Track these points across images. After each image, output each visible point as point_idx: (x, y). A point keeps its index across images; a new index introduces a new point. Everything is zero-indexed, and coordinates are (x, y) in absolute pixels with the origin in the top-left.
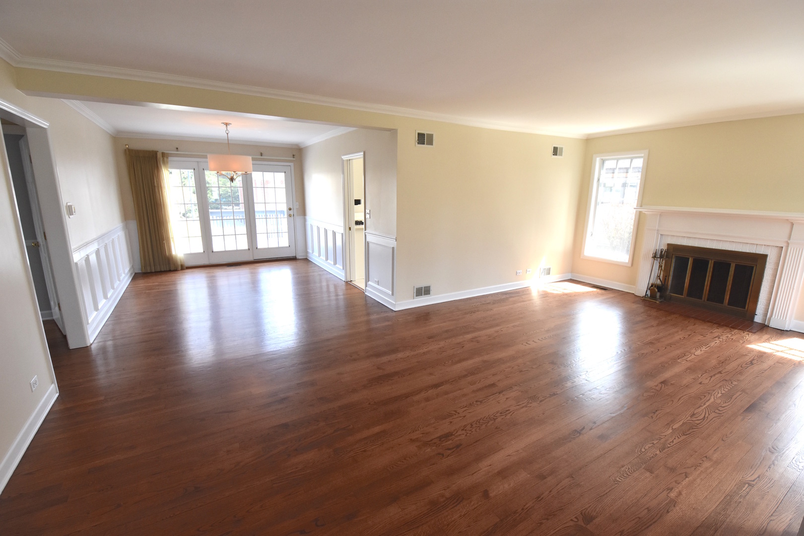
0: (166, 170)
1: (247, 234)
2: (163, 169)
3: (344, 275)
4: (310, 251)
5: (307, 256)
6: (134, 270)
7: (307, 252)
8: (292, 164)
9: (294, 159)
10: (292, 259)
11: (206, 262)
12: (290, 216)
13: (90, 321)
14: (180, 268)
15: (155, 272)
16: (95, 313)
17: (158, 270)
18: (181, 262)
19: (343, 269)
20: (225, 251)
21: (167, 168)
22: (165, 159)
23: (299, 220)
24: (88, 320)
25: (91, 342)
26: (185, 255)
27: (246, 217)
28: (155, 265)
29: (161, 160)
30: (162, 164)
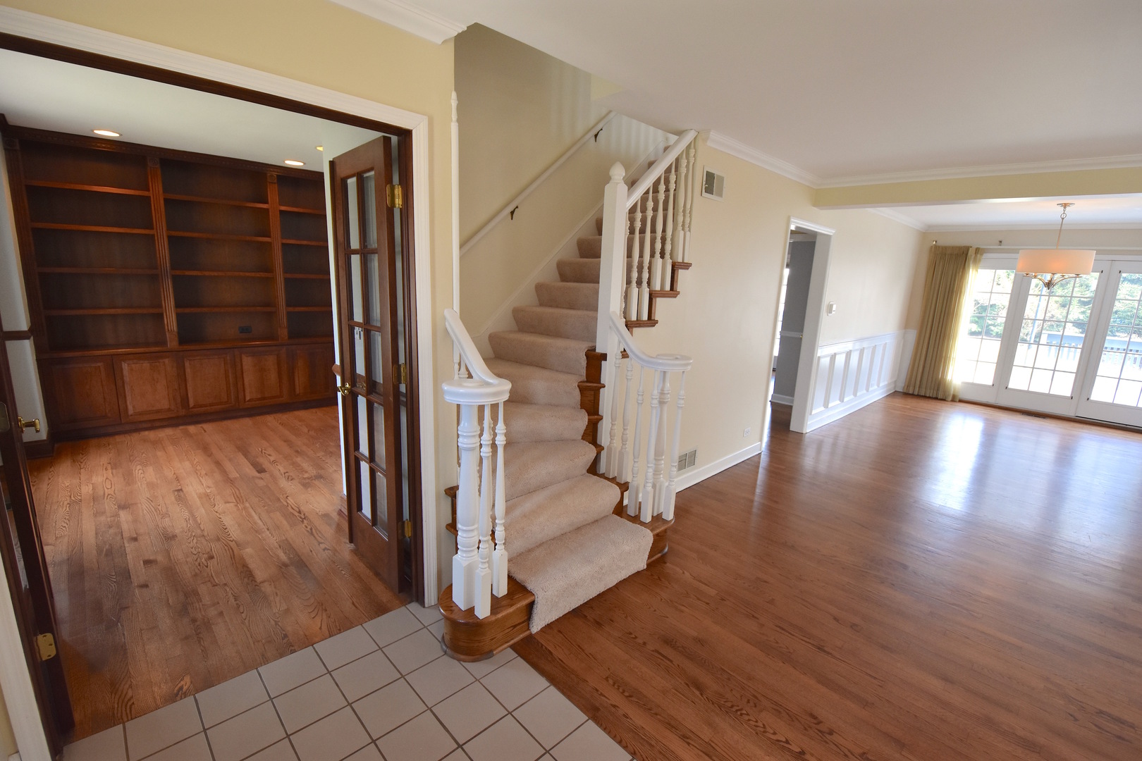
0: (974, 271)
1: (1077, 373)
2: (971, 270)
6: (895, 387)
11: (992, 401)
13: (814, 412)
14: (950, 399)
15: (919, 395)
16: (822, 409)
17: (923, 394)
18: (954, 392)
20: (1028, 392)
21: (977, 268)
22: (979, 255)
24: (811, 412)
25: (808, 431)
26: (962, 383)
27: (1083, 346)
28: (919, 387)
29: (973, 257)
30: (971, 262)
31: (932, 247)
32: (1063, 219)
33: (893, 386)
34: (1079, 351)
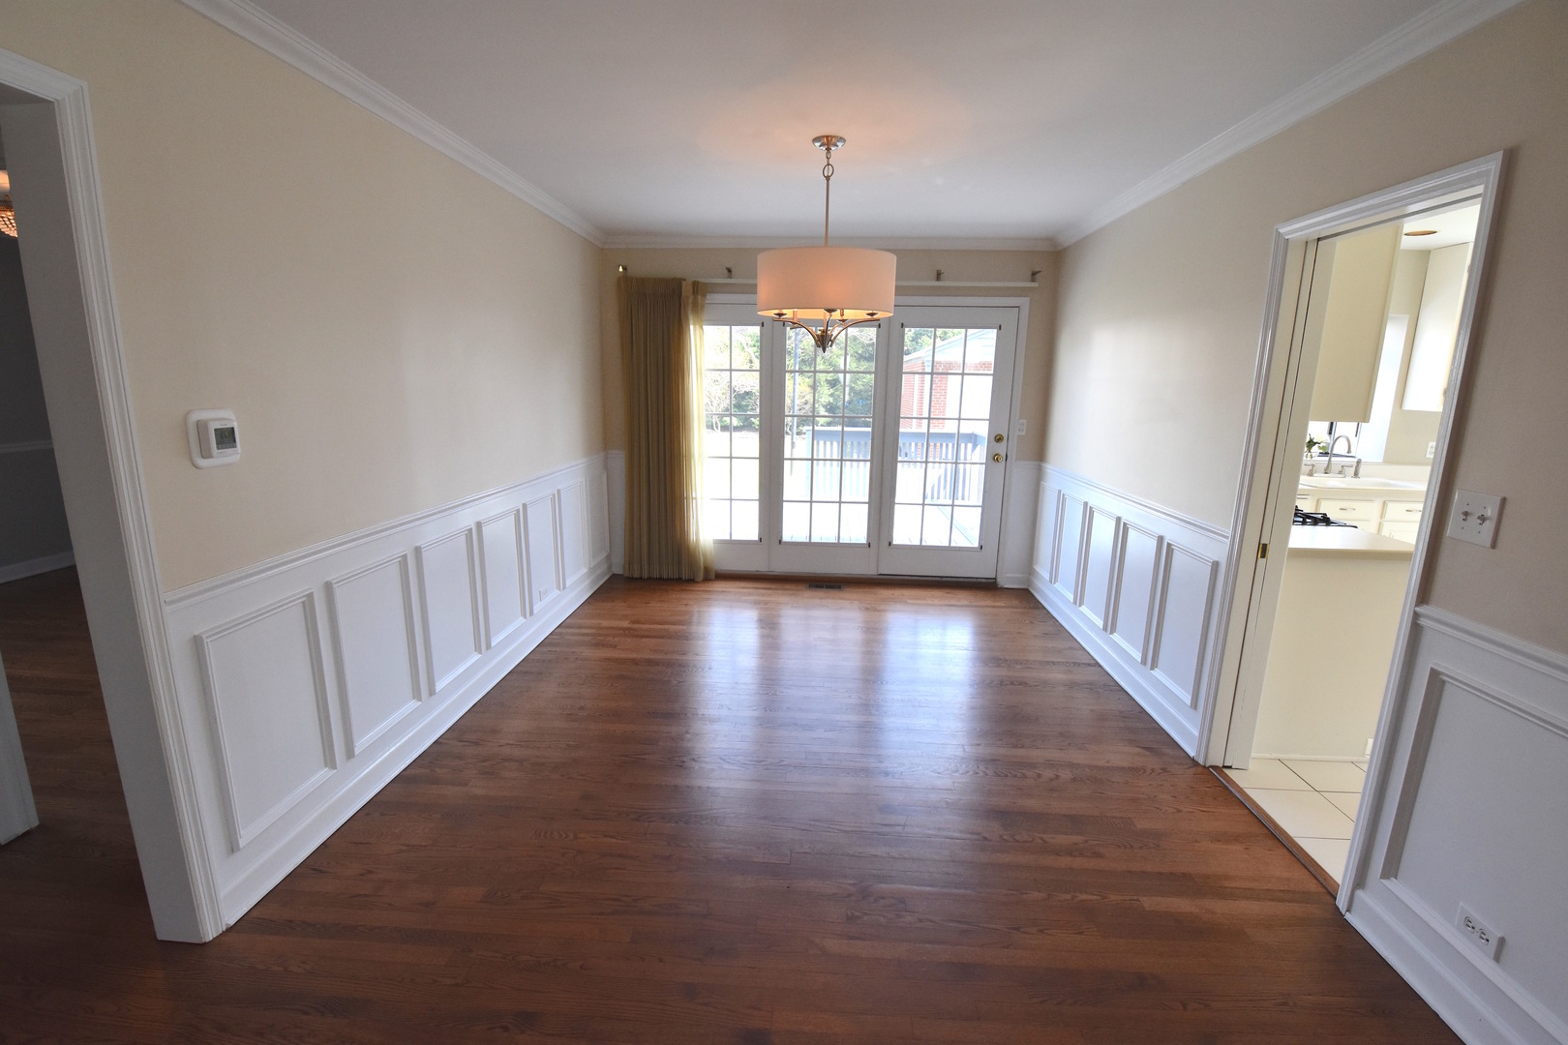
0: (697, 327)
1: (869, 503)
2: (692, 327)
3: (1197, 734)
4: (1043, 570)
5: (1029, 582)
6: (610, 567)
7: (1030, 570)
8: (1024, 302)
9: (1033, 285)
10: (986, 587)
11: (762, 568)
12: (994, 458)
14: (701, 576)
15: (649, 578)
17: (656, 575)
18: (705, 561)
19: (1194, 705)
20: (810, 544)
21: (701, 323)
22: (699, 298)
23: (1020, 471)
26: (715, 542)
27: (872, 457)
28: (649, 562)
29: (690, 301)
30: (690, 311)
31: (619, 279)
32: (828, 178)
33: (604, 567)
34: (868, 463)
